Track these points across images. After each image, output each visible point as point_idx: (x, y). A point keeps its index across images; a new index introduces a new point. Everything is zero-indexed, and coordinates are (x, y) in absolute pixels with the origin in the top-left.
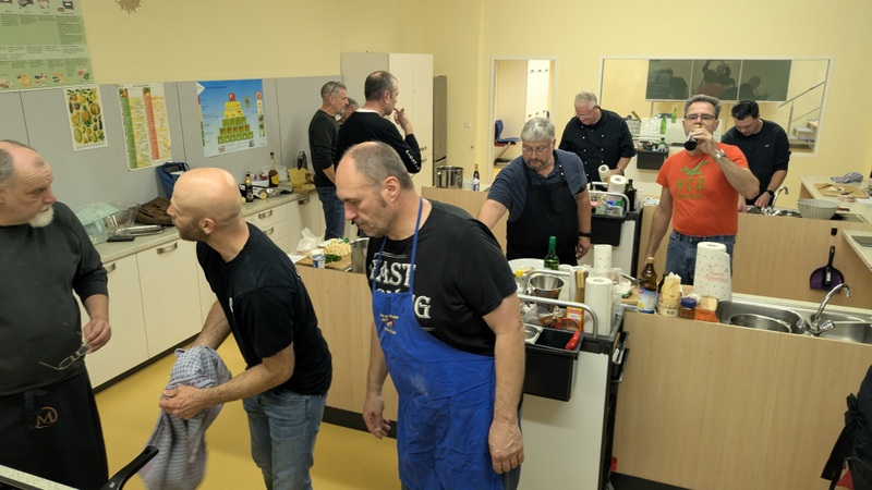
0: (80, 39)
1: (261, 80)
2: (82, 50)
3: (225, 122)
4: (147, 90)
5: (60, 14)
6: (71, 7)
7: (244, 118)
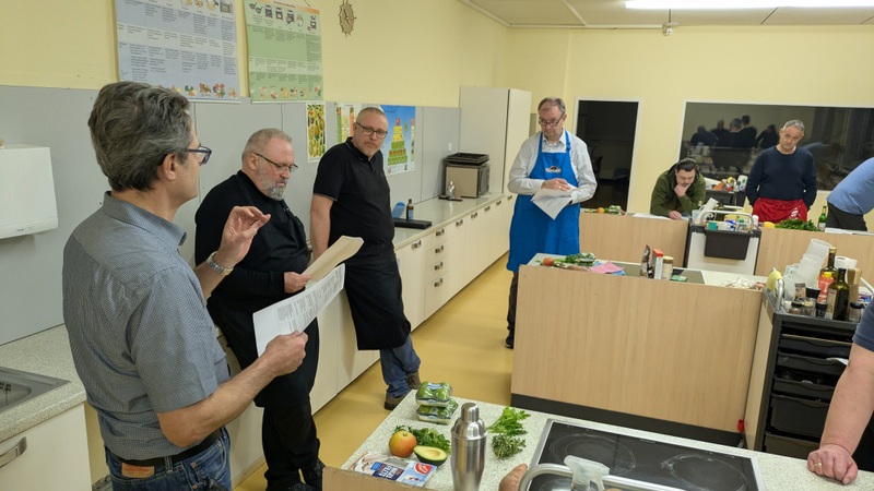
0: (318, 57)
1: (414, 108)
2: (317, 68)
3: (393, 144)
4: (352, 110)
5: (308, 32)
6: (314, 27)
7: (402, 143)
